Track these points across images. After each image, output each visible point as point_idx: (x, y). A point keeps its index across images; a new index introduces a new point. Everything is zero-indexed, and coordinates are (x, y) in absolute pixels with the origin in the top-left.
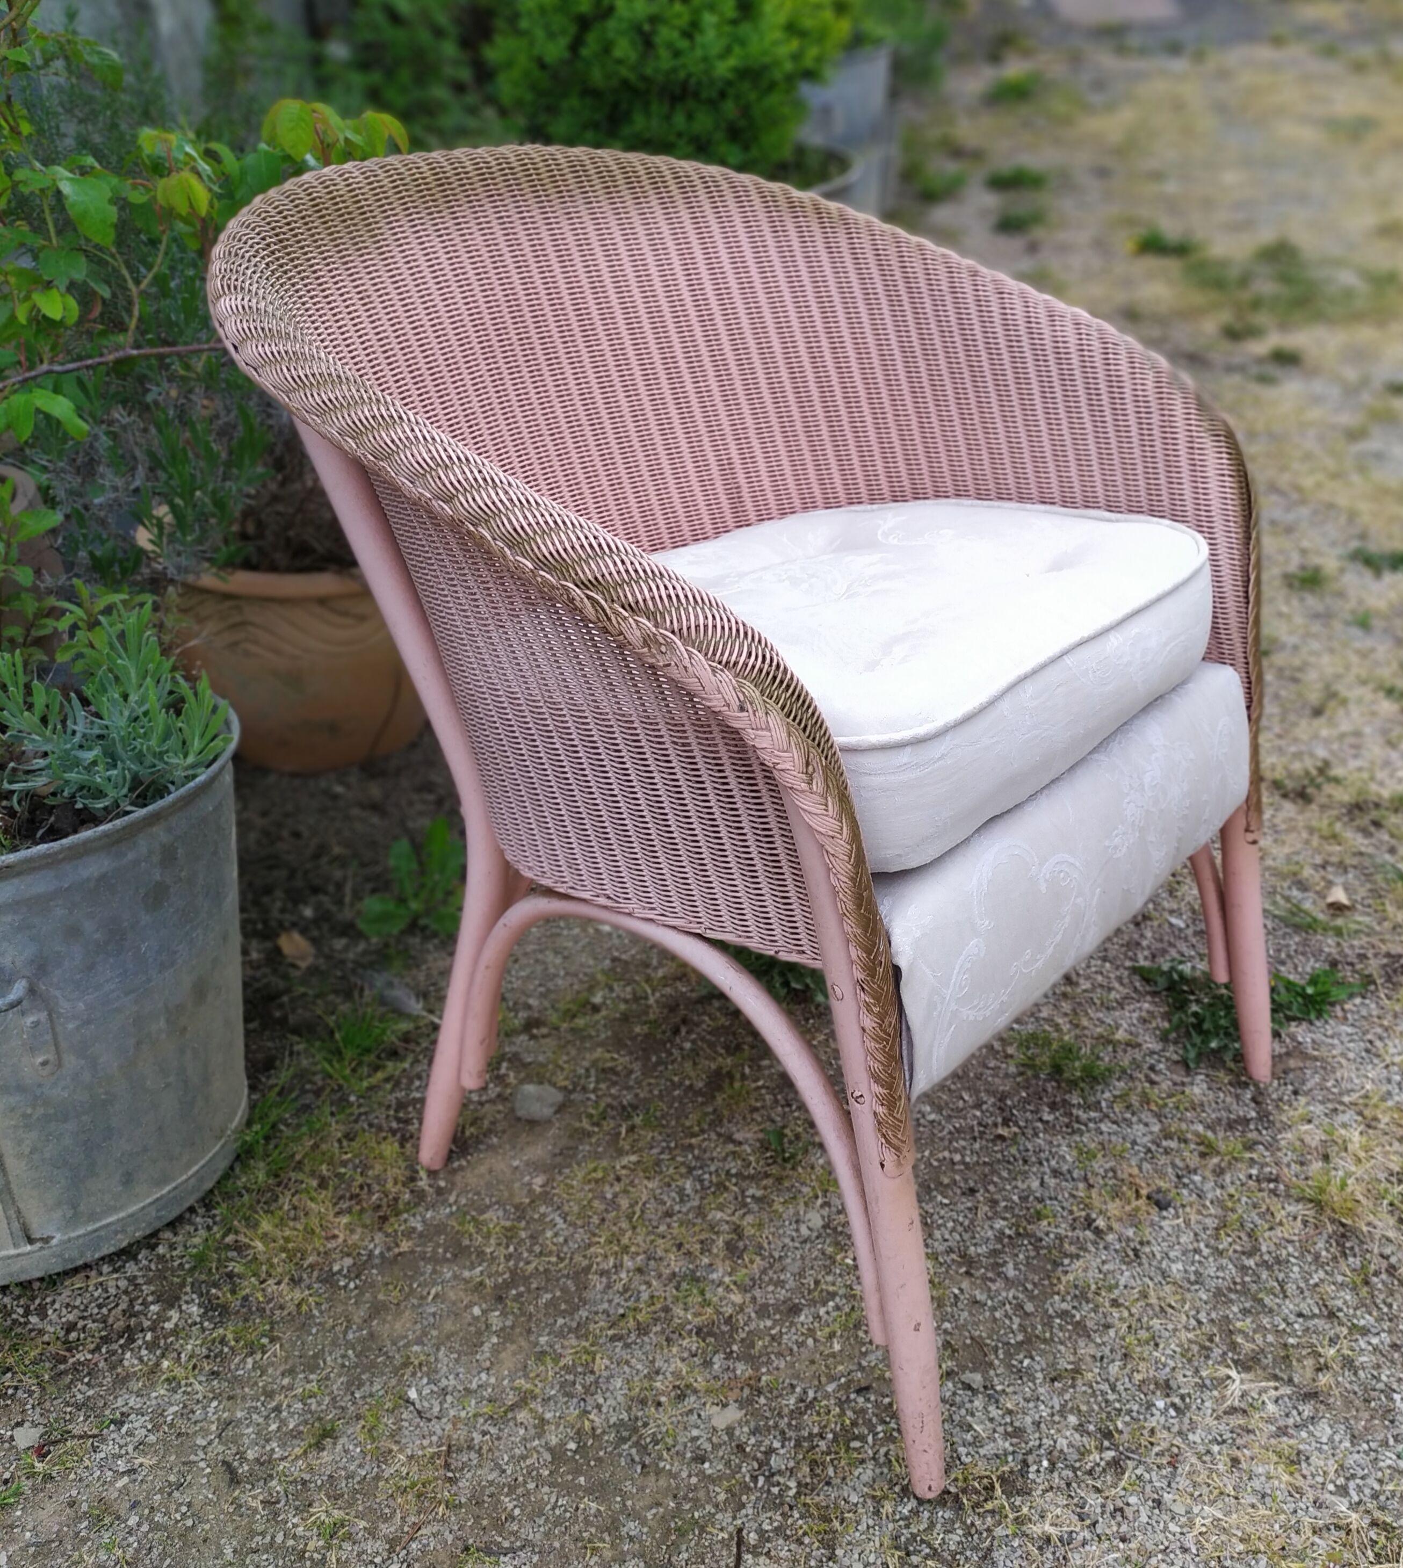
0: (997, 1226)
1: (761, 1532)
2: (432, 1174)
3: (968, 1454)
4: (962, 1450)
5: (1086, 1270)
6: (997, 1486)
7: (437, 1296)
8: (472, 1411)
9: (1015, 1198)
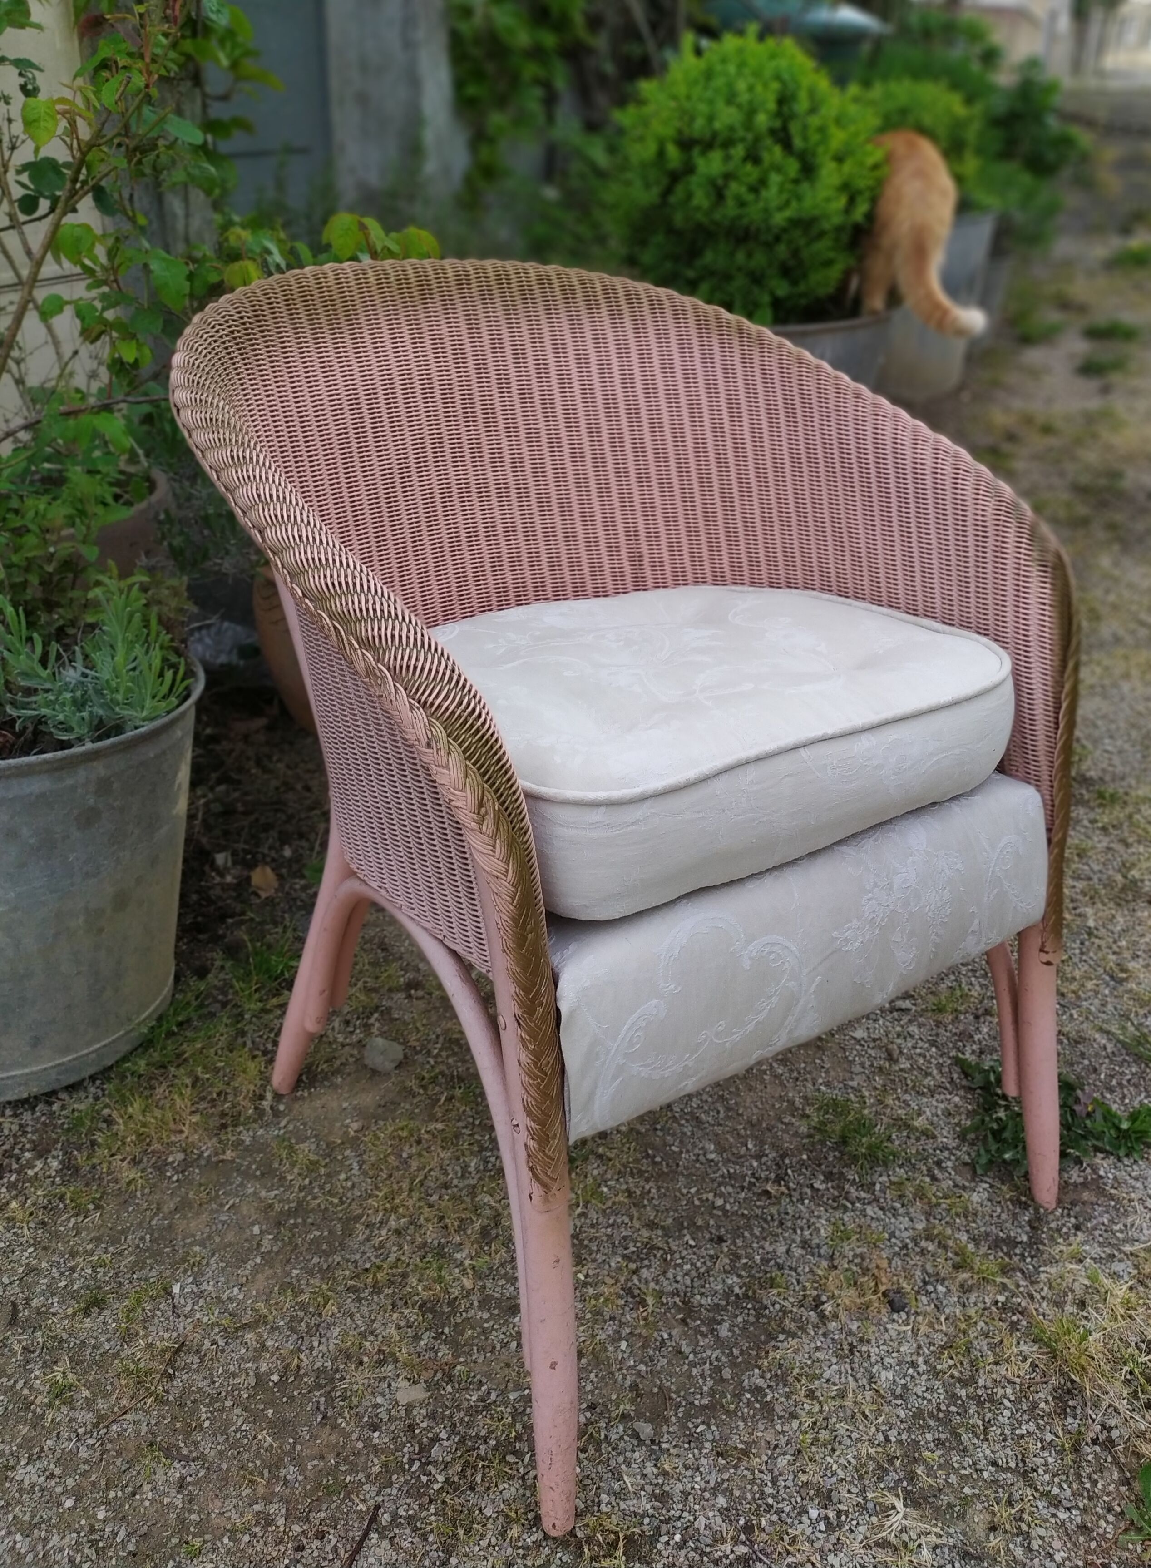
0: (729, 1281)
1: (395, 1516)
2: (278, 1097)
3: (609, 1503)
4: (604, 1497)
5: (796, 1351)
6: (621, 1545)
7: (233, 1205)
8: (213, 1319)
9: (758, 1258)
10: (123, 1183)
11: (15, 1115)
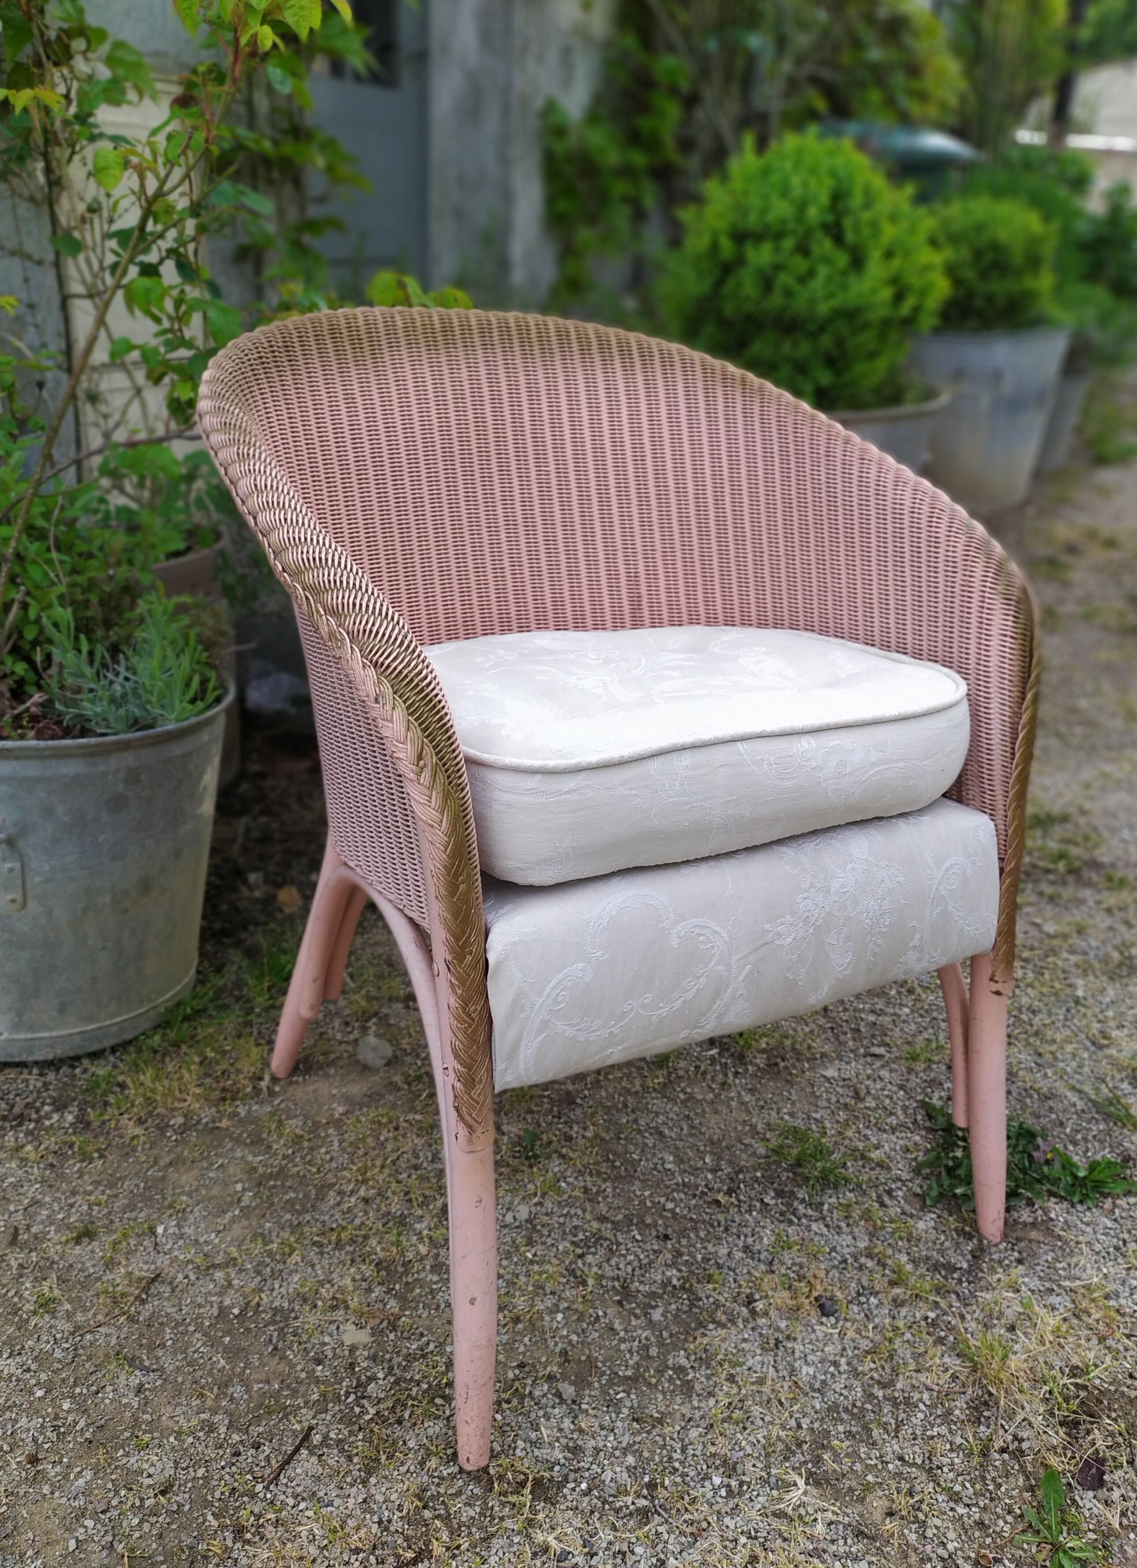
0: (669, 1274)
1: (326, 1437)
2: (275, 1079)
3: (524, 1449)
4: (520, 1444)
5: (724, 1340)
6: (529, 1484)
7: (221, 1166)
8: (189, 1257)
9: (699, 1257)
10: (127, 1140)
11: (41, 1074)
